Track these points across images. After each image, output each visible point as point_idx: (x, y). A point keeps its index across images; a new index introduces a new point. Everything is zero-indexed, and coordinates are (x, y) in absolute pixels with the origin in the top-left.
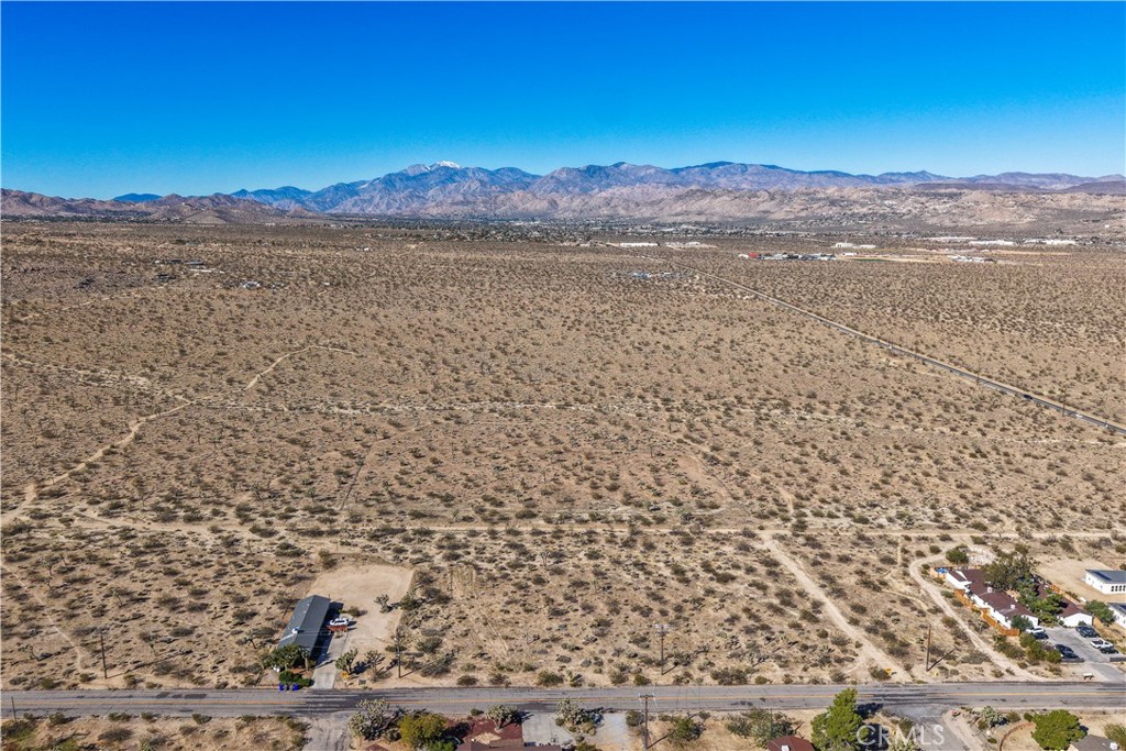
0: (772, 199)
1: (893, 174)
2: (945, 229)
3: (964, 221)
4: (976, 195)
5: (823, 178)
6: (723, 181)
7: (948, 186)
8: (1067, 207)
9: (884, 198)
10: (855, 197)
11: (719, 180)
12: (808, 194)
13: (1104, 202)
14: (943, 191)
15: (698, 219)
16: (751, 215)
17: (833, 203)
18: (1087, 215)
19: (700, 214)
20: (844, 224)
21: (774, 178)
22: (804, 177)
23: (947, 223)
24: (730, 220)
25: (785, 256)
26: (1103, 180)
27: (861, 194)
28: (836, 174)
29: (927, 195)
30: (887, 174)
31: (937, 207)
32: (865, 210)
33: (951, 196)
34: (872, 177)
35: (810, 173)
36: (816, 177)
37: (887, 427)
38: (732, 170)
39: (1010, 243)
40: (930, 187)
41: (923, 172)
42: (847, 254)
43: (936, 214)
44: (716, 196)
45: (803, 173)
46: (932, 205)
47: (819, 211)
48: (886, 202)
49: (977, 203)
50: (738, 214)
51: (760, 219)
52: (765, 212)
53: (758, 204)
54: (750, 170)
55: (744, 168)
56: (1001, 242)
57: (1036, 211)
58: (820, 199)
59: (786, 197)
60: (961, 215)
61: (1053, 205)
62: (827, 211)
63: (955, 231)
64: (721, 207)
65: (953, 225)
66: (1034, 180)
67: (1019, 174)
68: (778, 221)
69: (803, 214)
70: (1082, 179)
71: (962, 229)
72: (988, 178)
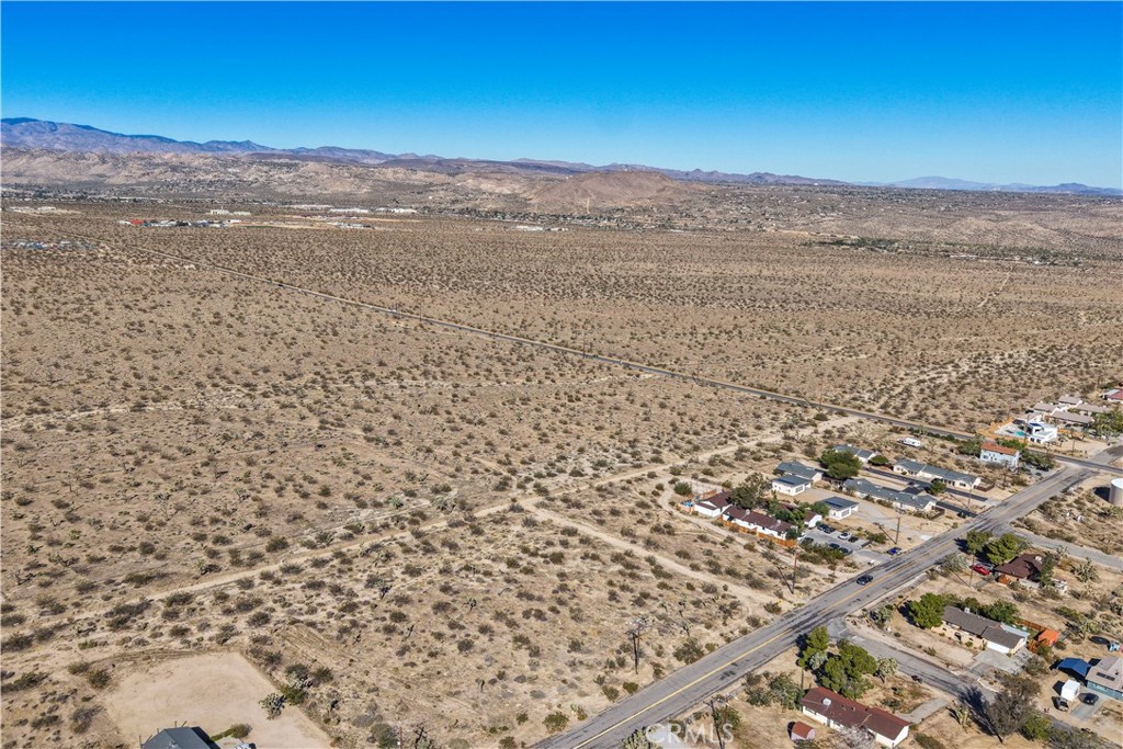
0: (104, 162)
1: (219, 142)
2: (296, 197)
3: (310, 191)
4: (312, 165)
5: (146, 141)
6: (29, 140)
7: (280, 157)
8: (393, 180)
9: (225, 166)
10: (196, 163)
11: (24, 138)
12: (143, 159)
13: (420, 177)
14: (276, 161)
15: (17, 180)
16: (84, 179)
17: (174, 169)
18: (411, 187)
19: (18, 175)
20: (194, 191)
21: (91, 140)
22: (127, 140)
23: (295, 191)
24: (60, 183)
25: (174, 223)
26: (403, 158)
27: (201, 161)
28: (161, 139)
29: (266, 164)
30: (214, 142)
31: (282, 176)
32: (210, 177)
33: (289, 166)
34: (199, 145)
35: (132, 137)
36: (140, 142)
37: (479, 385)
38: (39, 128)
39: (366, 211)
40: (264, 157)
41: (248, 142)
42: (232, 221)
43: (282, 183)
44: (33, 156)
45: (122, 136)
46: (276, 174)
47: (162, 176)
48: (230, 170)
49: (317, 173)
50: (68, 177)
51: (96, 183)
52: (101, 176)
53: (89, 167)
54: (60, 129)
55: (53, 127)
56: (358, 210)
57: (370, 183)
58: (158, 165)
59: (119, 163)
60: (306, 184)
61: (382, 177)
62: (170, 177)
63: (304, 199)
64: (43, 169)
65: (301, 193)
66: (348, 154)
67: (334, 148)
68: (118, 186)
69: (145, 179)
70: (387, 156)
71: (311, 197)
72: (308, 150)
